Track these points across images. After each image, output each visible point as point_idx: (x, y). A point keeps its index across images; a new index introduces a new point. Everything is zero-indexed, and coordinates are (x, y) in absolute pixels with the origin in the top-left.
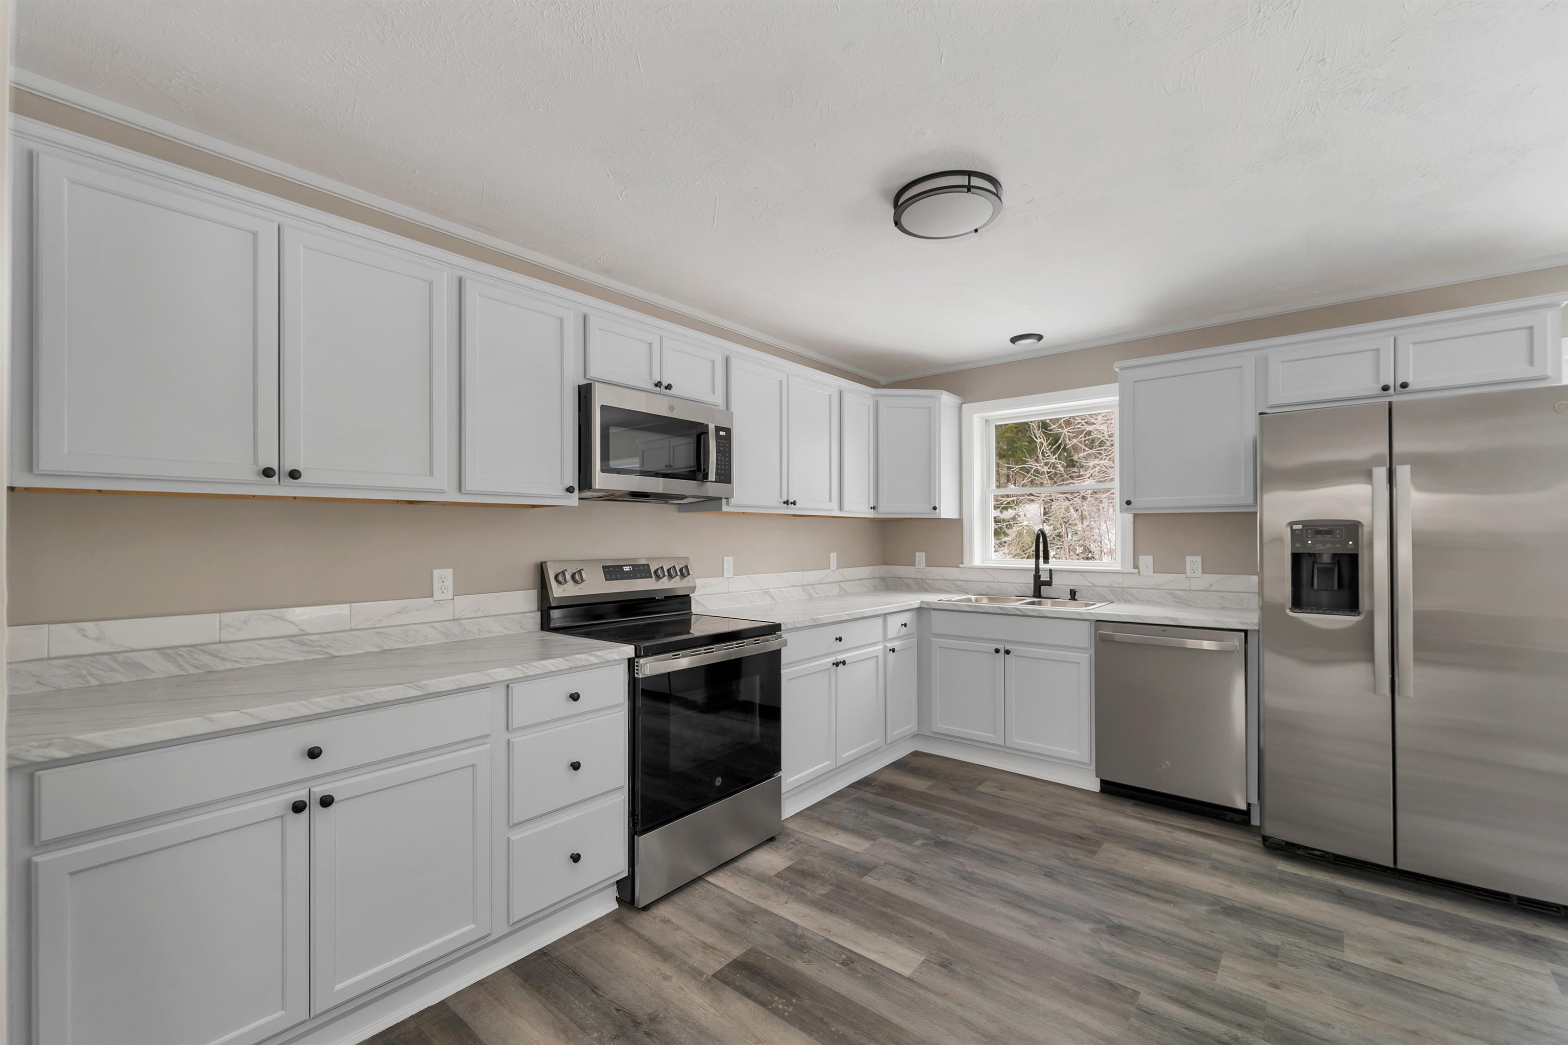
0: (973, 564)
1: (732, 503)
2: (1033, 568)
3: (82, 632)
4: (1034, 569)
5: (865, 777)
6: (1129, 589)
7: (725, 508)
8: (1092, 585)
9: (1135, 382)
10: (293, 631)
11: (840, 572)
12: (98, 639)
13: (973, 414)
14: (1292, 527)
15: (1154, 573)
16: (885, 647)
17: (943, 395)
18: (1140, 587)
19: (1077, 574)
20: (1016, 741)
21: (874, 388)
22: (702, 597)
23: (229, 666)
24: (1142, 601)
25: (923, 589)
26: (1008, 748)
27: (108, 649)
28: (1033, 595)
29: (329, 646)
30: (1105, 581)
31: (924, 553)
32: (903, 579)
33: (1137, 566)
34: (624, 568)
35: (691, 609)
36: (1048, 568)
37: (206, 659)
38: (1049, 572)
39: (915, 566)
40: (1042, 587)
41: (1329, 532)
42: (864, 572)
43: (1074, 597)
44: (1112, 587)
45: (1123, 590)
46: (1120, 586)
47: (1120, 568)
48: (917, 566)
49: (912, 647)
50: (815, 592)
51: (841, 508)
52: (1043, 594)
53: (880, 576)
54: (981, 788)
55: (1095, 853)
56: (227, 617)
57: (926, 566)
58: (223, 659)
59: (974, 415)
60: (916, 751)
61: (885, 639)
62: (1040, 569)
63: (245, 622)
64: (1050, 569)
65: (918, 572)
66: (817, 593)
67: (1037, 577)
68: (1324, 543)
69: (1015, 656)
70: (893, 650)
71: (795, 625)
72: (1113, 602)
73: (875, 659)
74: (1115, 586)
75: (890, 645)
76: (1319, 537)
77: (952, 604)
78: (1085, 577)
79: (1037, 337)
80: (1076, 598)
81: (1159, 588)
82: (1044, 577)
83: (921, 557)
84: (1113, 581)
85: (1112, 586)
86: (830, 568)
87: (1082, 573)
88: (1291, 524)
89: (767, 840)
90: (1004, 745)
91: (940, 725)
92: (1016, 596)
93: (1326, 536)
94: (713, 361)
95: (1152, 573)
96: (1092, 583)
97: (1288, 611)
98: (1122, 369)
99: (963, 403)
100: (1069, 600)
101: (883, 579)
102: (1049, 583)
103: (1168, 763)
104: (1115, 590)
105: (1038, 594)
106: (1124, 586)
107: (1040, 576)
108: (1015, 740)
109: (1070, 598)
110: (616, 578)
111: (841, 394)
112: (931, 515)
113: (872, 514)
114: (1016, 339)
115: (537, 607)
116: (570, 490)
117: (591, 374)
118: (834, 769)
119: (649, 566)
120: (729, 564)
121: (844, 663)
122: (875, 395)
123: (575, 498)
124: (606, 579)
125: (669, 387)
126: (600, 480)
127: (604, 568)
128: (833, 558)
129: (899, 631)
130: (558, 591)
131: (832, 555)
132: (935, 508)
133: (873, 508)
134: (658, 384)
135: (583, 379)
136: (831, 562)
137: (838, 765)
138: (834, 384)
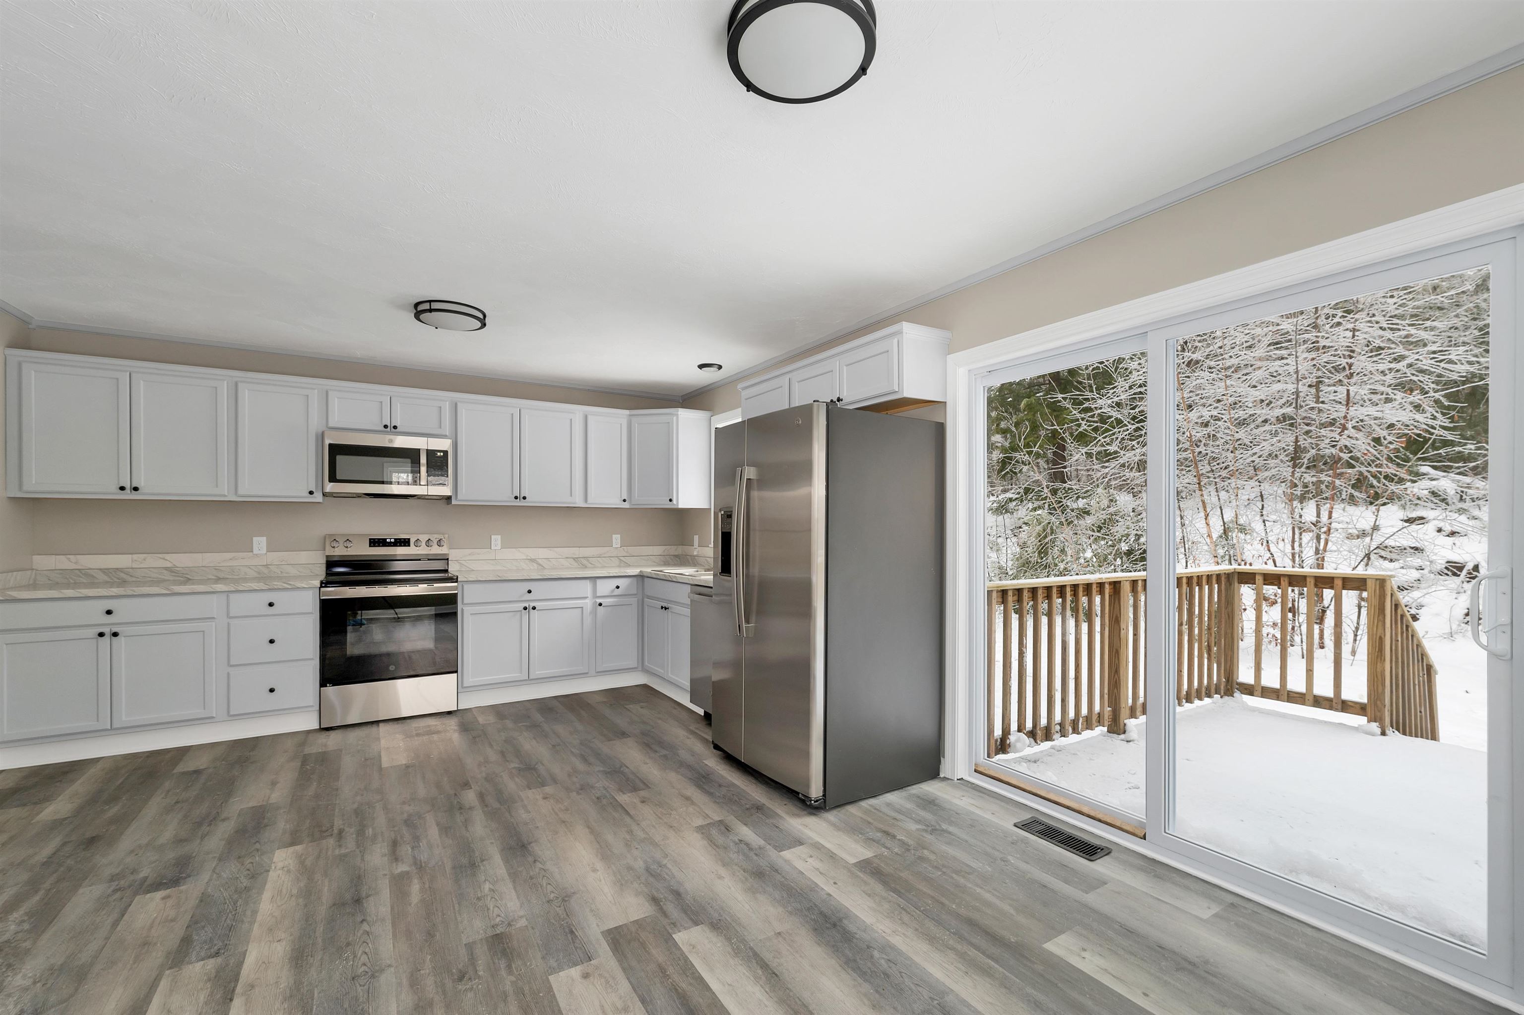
3: (69, 559)
10: (169, 565)
11: (624, 549)
12: (76, 563)
16: (596, 602)
17: (680, 412)
21: (628, 410)
22: (466, 562)
23: (134, 579)
27: (80, 568)
29: (187, 574)
31: (698, 536)
35: (448, 568)
37: (122, 575)
39: (694, 546)
49: (628, 603)
50: (590, 563)
56: (135, 557)
57: (698, 546)
58: (131, 576)
60: (642, 683)
61: (595, 596)
63: (144, 560)
65: (695, 551)
69: (670, 611)
70: (600, 605)
71: (477, 578)
73: (580, 609)
75: (599, 601)
77: (651, 573)
79: (717, 366)
86: (612, 546)
90: (667, 679)
94: (440, 407)
97: (720, 574)
99: (711, 416)
108: (670, 675)
110: (379, 546)
111: (586, 417)
112: (669, 506)
113: (626, 505)
114: (701, 366)
115: (324, 561)
116: (311, 493)
117: (331, 424)
118: (526, 680)
119: (409, 539)
120: (496, 540)
121: (534, 608)
122: (630, 415)
123: (318, 497)
124: (370, 546)
125: (395, 427)
126: (330, 487)
127: (370, 539)
128: (616, 539)
129: (613, 591)
130: (330, 552)
131: (614, 536)
132: (671, 500)
133: (624, 501)
134: (386, 426)
135: (324, 429)
136: (614, 541)
137: (531, 678)
138: (578, 411)
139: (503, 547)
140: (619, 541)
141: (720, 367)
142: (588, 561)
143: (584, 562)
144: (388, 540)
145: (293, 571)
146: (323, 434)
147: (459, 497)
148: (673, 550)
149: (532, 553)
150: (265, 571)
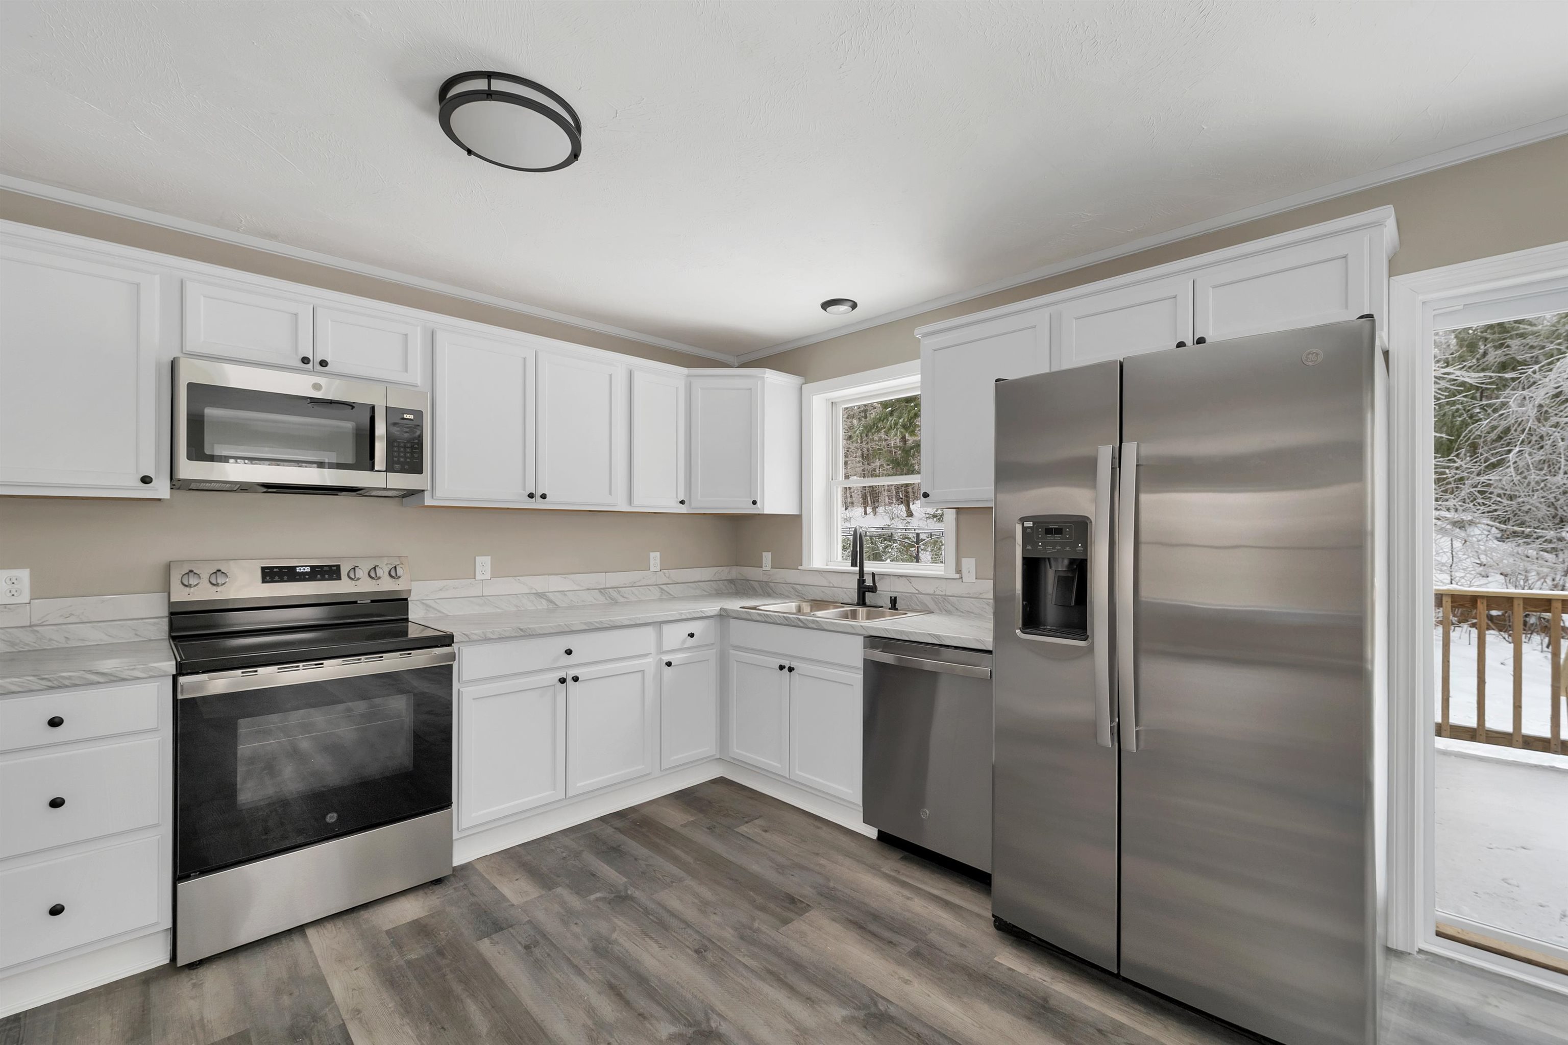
0: (811, 566)
1: (437, 495)
2: (857, 570)
4: (858, 572)
5: (631, 807)
6: (949, 597)
7: (428, 501)
8: (917, 592)
9: (935, 350)
11: (664, 573)
13: (812, 396)
14: (1023, 525)
15: (976, 579)
16: (662, 660)
17: (767, 374)
18: (962, 595)
19: (904, 578)
20: (800, 774)
21: (688, 368)
22: (435, 602)
24: (962, 612)
25: (767, 593)
26: (793, 780)
28: (857, 603)
30: (928, 588)
31: (770, 553)
32: (750, 581)
33: (960, 571)
34: (297, 568)
35: (408, 615)
36: (870, 571)
38: (871, 575)
39: (762, 567)
40: (866, 593)
41: (1059, 531)
42: (706, 573)
43: (895, 606)
44: (936, 595)
45: (945, 599)
46: (943, 593)
47: (943, 573)
48: (764, 568)
49: (708, 660)
50: (621, 596)
51: (630, 501)
52: (867, 601)
53: (729, 578)
54: (744, 829)
55: (786, 922)
57: (771, 568)
59: (814, 397)
60: (722, 777)
61: (661, 652)
62: (865, 572)
64: (873, 573)
65: (765, 574)
66: (623, 597)
67: (861, 581)
68: (1054, 545)
69: (799, 674)
70: (669, 664)
71: (485, 636)
72: (933, 612)
73: (640, 674)
74: (938, 593)
75: (666, 658)
76: (1050, 537)
77: (746, 612)
78: (911, 583)
79: (850, 303)
80: (897, 607)
81: (980, 596)
82: (869, 582)
83: (767, 557)
84: (937, 588)
85: (936, 593)
86: (649, 570)
87: (908, 578)
88: (1023, 520)
89: (431, 882)
90: (788, 777)
91: (737, 751)
92: (842, 604)
93: (1056, 536)
94: (406, 335)
95: (974, 580)
96: (917, 590)
97: (1018, 631)
98: (925, 335)
99: (803, 384)
100: (889, 609)
101: (731, 581)
102: (873, 589)
103: (928, 812)
104: (936, 598)
105: (861, 603)
106: (948, 594)
107: (864, 581)
108: (797, 772)
109: (890, 607)
110: (282, 581)
111: (631, 374)
112: (752, 510)
113: (683, 509)
114: (826, 305)
115: (165, 613)
116: (146, 480)
117: (189, 347)
118: (563, 799)
119: (338, 567)
120: (484, 564)
121: (576, 679)
122: (688, 376)
123: (161, 489)
124: (264, 581)
125: (323, 363)
126: (189, 470)
127: (263, 569)
128: (655, 558)
129: (684, 642)
130: (180, 595)
131: (652, 555)
132: (754, 503)
133: (682, 502)
134: (305, 360)
135: (176, 354)
136: (652, 562)
137: (570, 794)
138: (622, 362)
139: (496, 573)
140: (658, 561)
141: (854, 306)
142: (619, 592)
143: (614, 594)
144: (298, 570)
145: (94, 636)
146: (173, 365)
147: (438, 493)
148: (725, 573)
149: (539, 583)
150: (28, 638)
